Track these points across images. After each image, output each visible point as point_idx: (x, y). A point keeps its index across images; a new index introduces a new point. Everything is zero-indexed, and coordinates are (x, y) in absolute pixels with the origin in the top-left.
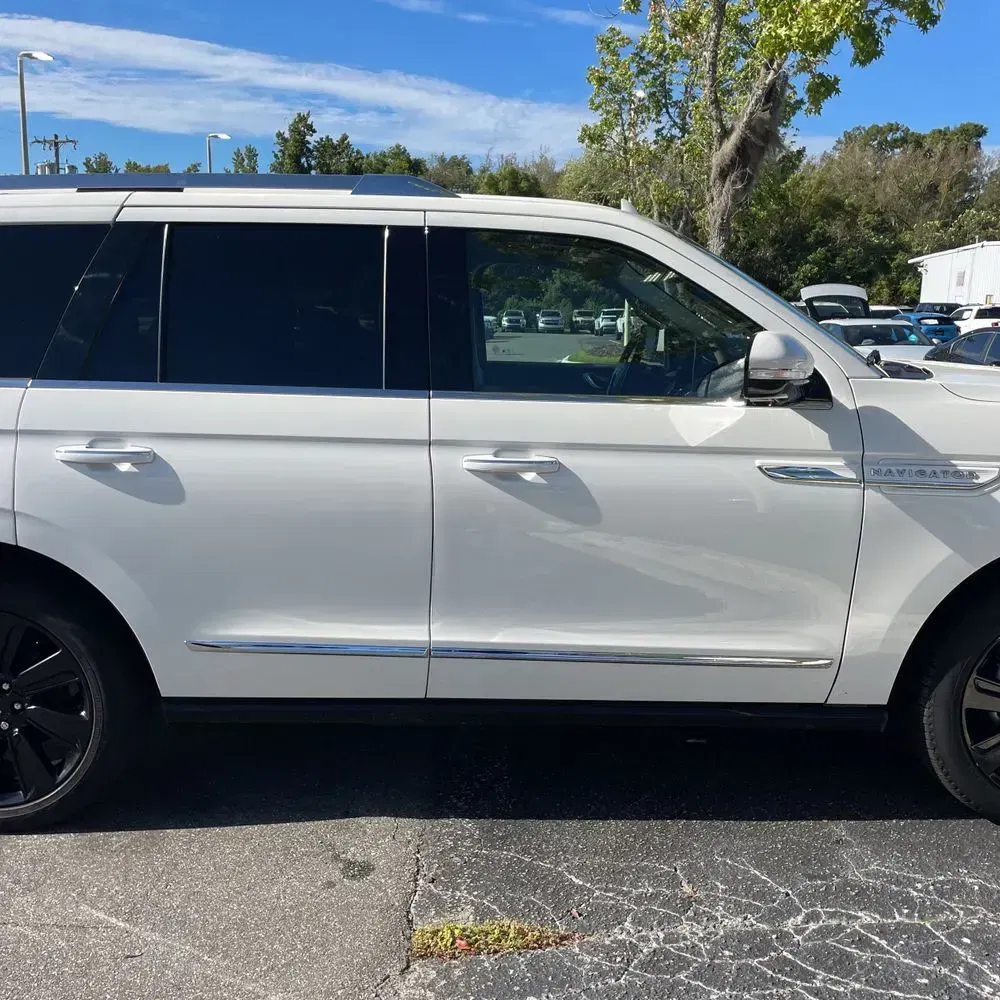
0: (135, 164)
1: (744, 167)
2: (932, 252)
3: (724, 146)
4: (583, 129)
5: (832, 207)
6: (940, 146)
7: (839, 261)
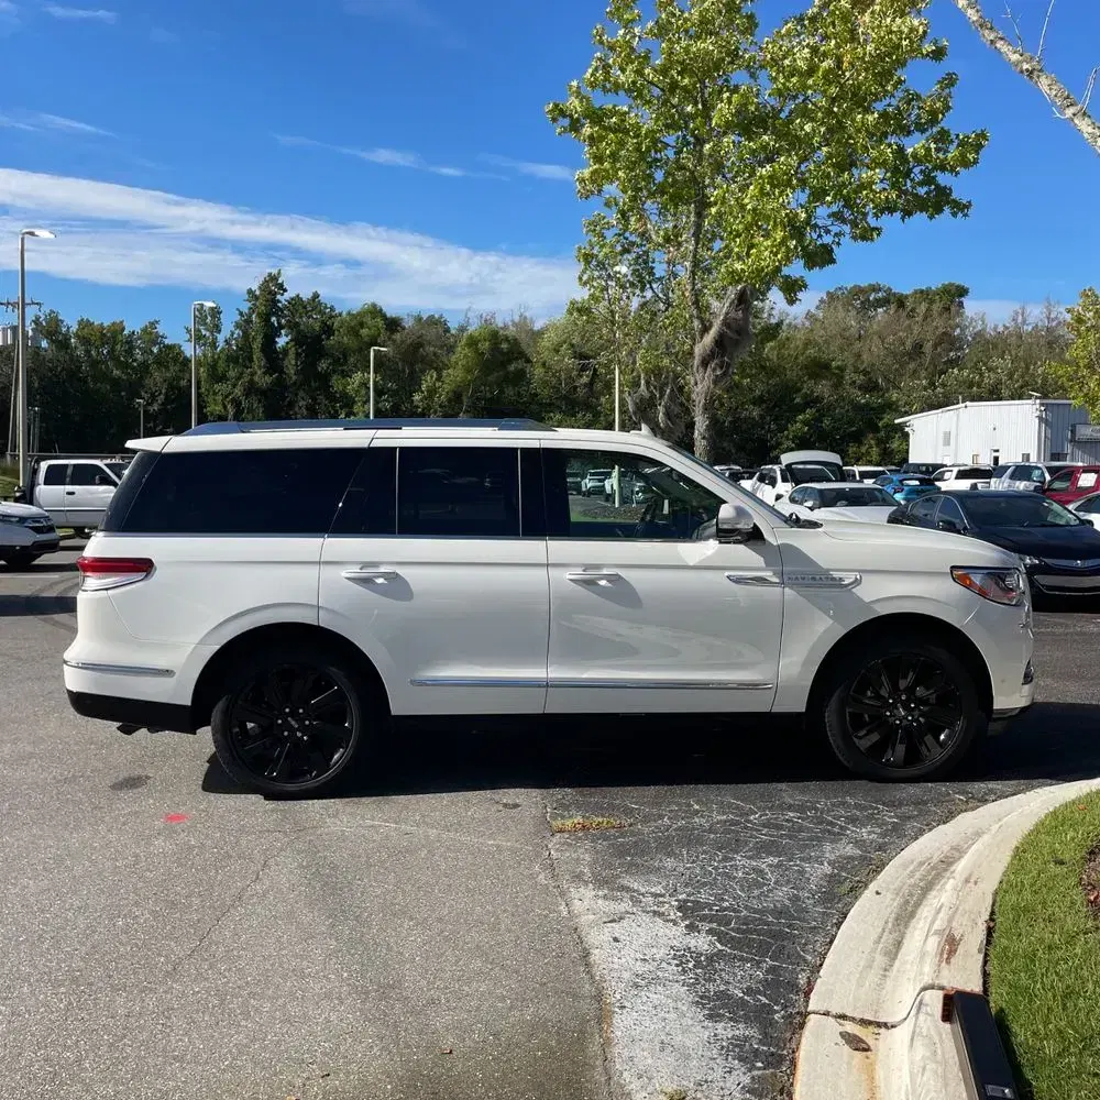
0: (88, 321)
1: (723, 356)
2: (922, 411)
3: (705, 339)
4: (571, 303)
5: (819, 369)
6: (923, 307)
7: (826, 422)
